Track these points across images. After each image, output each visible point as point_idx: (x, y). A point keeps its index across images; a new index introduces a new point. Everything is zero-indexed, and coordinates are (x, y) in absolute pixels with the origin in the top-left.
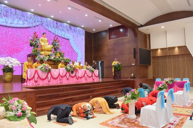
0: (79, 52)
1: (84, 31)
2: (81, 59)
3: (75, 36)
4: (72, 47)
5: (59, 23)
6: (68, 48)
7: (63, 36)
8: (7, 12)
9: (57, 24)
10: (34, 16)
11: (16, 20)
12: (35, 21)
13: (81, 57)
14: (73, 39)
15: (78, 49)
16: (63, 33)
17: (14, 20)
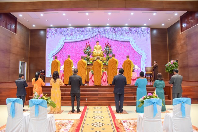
0: (144, 53)
1: (149, 29)
2: (145, 60)
3: (137, 37)
4: (133, 49)
5: (116, 29)
6: (128, 51)
7: (122, 40)
8: (72, 32)
9: (114, 30)
10: (93, 28)
11: (79, 36)
12: (93, 33)
13: (146, 58)
14: (135, 41)
15: (142, 50)
16: (122, 37)
17: (77, 36)
